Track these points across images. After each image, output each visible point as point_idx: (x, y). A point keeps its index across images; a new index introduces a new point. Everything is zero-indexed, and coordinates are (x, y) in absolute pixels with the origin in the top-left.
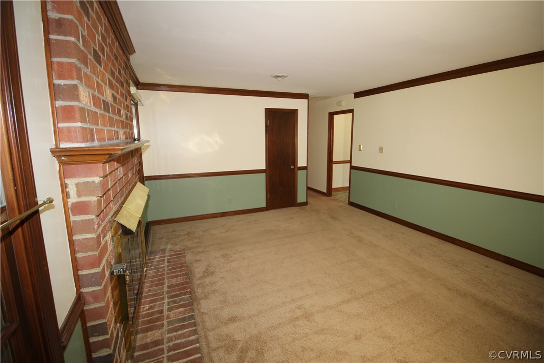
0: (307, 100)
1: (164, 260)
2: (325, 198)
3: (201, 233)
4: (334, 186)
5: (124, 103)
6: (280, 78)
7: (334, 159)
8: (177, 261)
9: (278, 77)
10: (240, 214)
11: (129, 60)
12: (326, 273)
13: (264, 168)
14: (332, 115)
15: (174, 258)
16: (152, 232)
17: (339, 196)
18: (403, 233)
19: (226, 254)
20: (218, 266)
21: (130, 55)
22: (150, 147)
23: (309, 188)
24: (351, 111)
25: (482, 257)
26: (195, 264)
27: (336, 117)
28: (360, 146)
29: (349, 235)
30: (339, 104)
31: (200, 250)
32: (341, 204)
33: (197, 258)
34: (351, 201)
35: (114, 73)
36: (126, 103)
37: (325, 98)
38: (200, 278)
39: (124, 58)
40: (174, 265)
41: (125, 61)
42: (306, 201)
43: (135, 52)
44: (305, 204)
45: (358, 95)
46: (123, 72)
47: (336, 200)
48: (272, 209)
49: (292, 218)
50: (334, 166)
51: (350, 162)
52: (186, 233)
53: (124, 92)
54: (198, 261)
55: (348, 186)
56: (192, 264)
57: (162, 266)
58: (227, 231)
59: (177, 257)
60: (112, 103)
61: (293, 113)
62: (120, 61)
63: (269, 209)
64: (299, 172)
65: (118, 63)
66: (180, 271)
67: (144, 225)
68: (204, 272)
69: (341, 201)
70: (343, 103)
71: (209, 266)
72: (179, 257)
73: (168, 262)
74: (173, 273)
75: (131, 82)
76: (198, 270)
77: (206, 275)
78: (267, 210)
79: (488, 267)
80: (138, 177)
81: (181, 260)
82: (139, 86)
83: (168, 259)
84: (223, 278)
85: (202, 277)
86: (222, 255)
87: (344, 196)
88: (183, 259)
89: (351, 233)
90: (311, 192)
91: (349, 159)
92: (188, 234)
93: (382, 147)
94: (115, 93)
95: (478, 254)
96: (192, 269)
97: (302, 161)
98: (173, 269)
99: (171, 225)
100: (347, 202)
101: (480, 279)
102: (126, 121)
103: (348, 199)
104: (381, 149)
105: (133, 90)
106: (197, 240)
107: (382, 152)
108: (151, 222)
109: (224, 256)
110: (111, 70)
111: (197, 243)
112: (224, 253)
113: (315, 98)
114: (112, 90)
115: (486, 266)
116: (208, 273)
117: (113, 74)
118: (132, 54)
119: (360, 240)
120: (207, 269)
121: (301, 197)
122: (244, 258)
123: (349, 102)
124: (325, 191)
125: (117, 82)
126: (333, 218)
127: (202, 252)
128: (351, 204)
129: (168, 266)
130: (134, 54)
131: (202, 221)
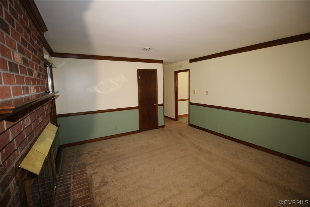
0: (162, 64)
1: (70, 177)
2: (174, 122)
3: (97, 151)
4: (179, 114)
5: (36, 65)
6: (147, 50)
7: (179, 99)
8: (80, 177)
9: (146, 49)
10: (123, 136)
11: (42, 35)
12: (183, 176)
13: (138, 106)
14: (176, 73)
15: (78, 175)
16: (63, 152)
17: (183, 120)
18: (224, 143)
19: (115, 167)
20: (110, 176)
21: (43, 32)
22: (59, 96)
23: (165, 117)
24: (188, 70)
25: (272, 155)
26: (93, 176)
27: (179, 74)
28: (194, 90)
29: (193, 146)
30: (181, 66)
31: (97, 164)
32: (185, 125)
33: (95, 172)
34: (190, 123)
35: (26, 42)
36: (38, 65)
37: (172, 63)
38: (97, 188)
39: (38, 33)
40: (78, 181)
41: (39, 36)
42: (163, 125)
43: (47, 30)
44: (163, 126)
45: (192, 61)
46: (36, 42)
47: (181, 123)
48: (143, 131)
49: (156, 137)
50: (179, 102)
51: (189, 100)
52: (87, 152)
53: (37, 57)
54: (96, 173)
55: (188, 113)
56: (92, 177)
57: (69, 182)
58: (115, 149)
59: (80, 174)
60: (22, 65)
61: (155, 72)
62: (33, 34)
63: (141, 132)
64: (159, 107)
65: (30, 35)
66: (83, 186)
67: (56, 149)
68: (100, 182)
69: (184, 124)
70: (183, 66)
71: (104, 177)
72: (82, 174)
73: (73, 179)
74: (77, 188)
75: (45, 50)
76: (96, 181)
77: (101, 185)
78: (140, 132)
79: (278, 162)
80: (49, 118)
81: (83, 176)
82: (53, 55)
83: (73, 177)
84: (114, 186)
85: (99, 187)
86: (112, 168)
87: (185, 120)
88: (85, 175)
89: (194, 145)
90: (166, 119)
91: (188, 98)
92: (89, 153)
93: (208, 91)
94: (25, 57)
95: (270, 154)
96: (92, 180)
97: (160, 101)
98: (77, 184)
99: (76, 146)
100: (188, 124)
101: (277, 172)
102: (38, 78)
103: (188, 122)
104: (207, 93)
105: (46, 56)
106: (95, 157)
107: (208, 94)
108: (62, 145)
109: (114, 168)
110: (22, 39)
111: (95, 159)
112: (114, 165)
113: (167, 63)
114: (22, 55)
115: (276, 162)
116: (103, 183)
117: (24, 42)
118: (45, 31)
119: (200, 149)
120: (102, 180)
121: (161, 123)
122: (128, 169)
123: (187, 65)
124: (174, 117)
125: (29, 49)
126: (181, 135)
127: (99, 166)
128: (190, 125)
129: (73, 182)
130: (47, 31)
131: (98, 142)
